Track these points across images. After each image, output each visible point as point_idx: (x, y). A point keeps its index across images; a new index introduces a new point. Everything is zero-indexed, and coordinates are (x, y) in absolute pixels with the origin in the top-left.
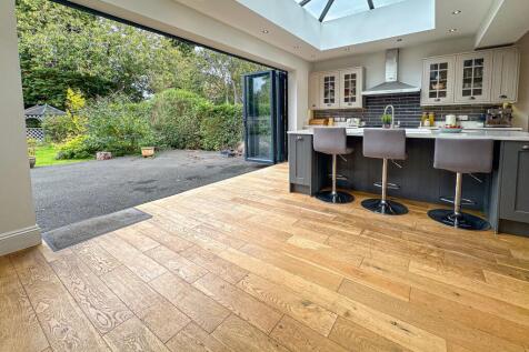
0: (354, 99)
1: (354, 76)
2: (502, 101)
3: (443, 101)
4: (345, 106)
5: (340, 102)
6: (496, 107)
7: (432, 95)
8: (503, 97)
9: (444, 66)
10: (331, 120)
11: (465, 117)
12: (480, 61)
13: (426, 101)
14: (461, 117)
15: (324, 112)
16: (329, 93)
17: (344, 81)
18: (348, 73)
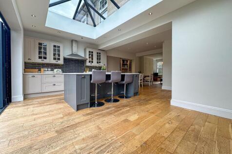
0: (59, 59)
1: (59, 47)
4: (54, 62)
5: (50, 59)
9: (92, 52)
10: (42, 69)
13: (88, 64)
15: (39, 64)
16: (42, 52)
17: (53, 48)
18: (57, 45)
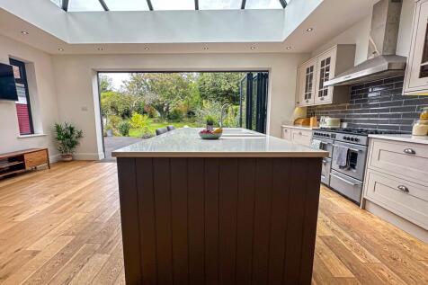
0: (326, 93)
1: (329, 61)
4: (319, 101)
16: (309, 86)
17: (320, 68)
18: (325, 58)
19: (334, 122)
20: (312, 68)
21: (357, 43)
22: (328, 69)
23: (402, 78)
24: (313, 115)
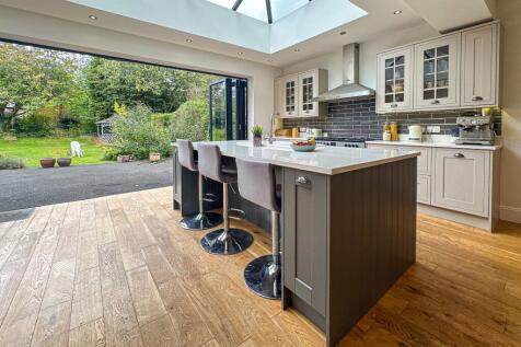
0: (311, 107)
1: (311, 80)
2: (477, 105)
3: (401, 107)
4: (304, 114)
6: (470, 113)
7: (388, 99)
8: (479, 99)
9: (400, 59)
10: (295, 130)
11: (437, 129)
12: (444, 50)
13: (383, 107)
14: (430, 129)
16: (290, 99)
17: (302, 85)
18: (307, 76)
19: (319, 133)
20: (293, 84)
21: (329, 70)
22: (311, 86)
23: (374, 100)
24: (295, 126)
